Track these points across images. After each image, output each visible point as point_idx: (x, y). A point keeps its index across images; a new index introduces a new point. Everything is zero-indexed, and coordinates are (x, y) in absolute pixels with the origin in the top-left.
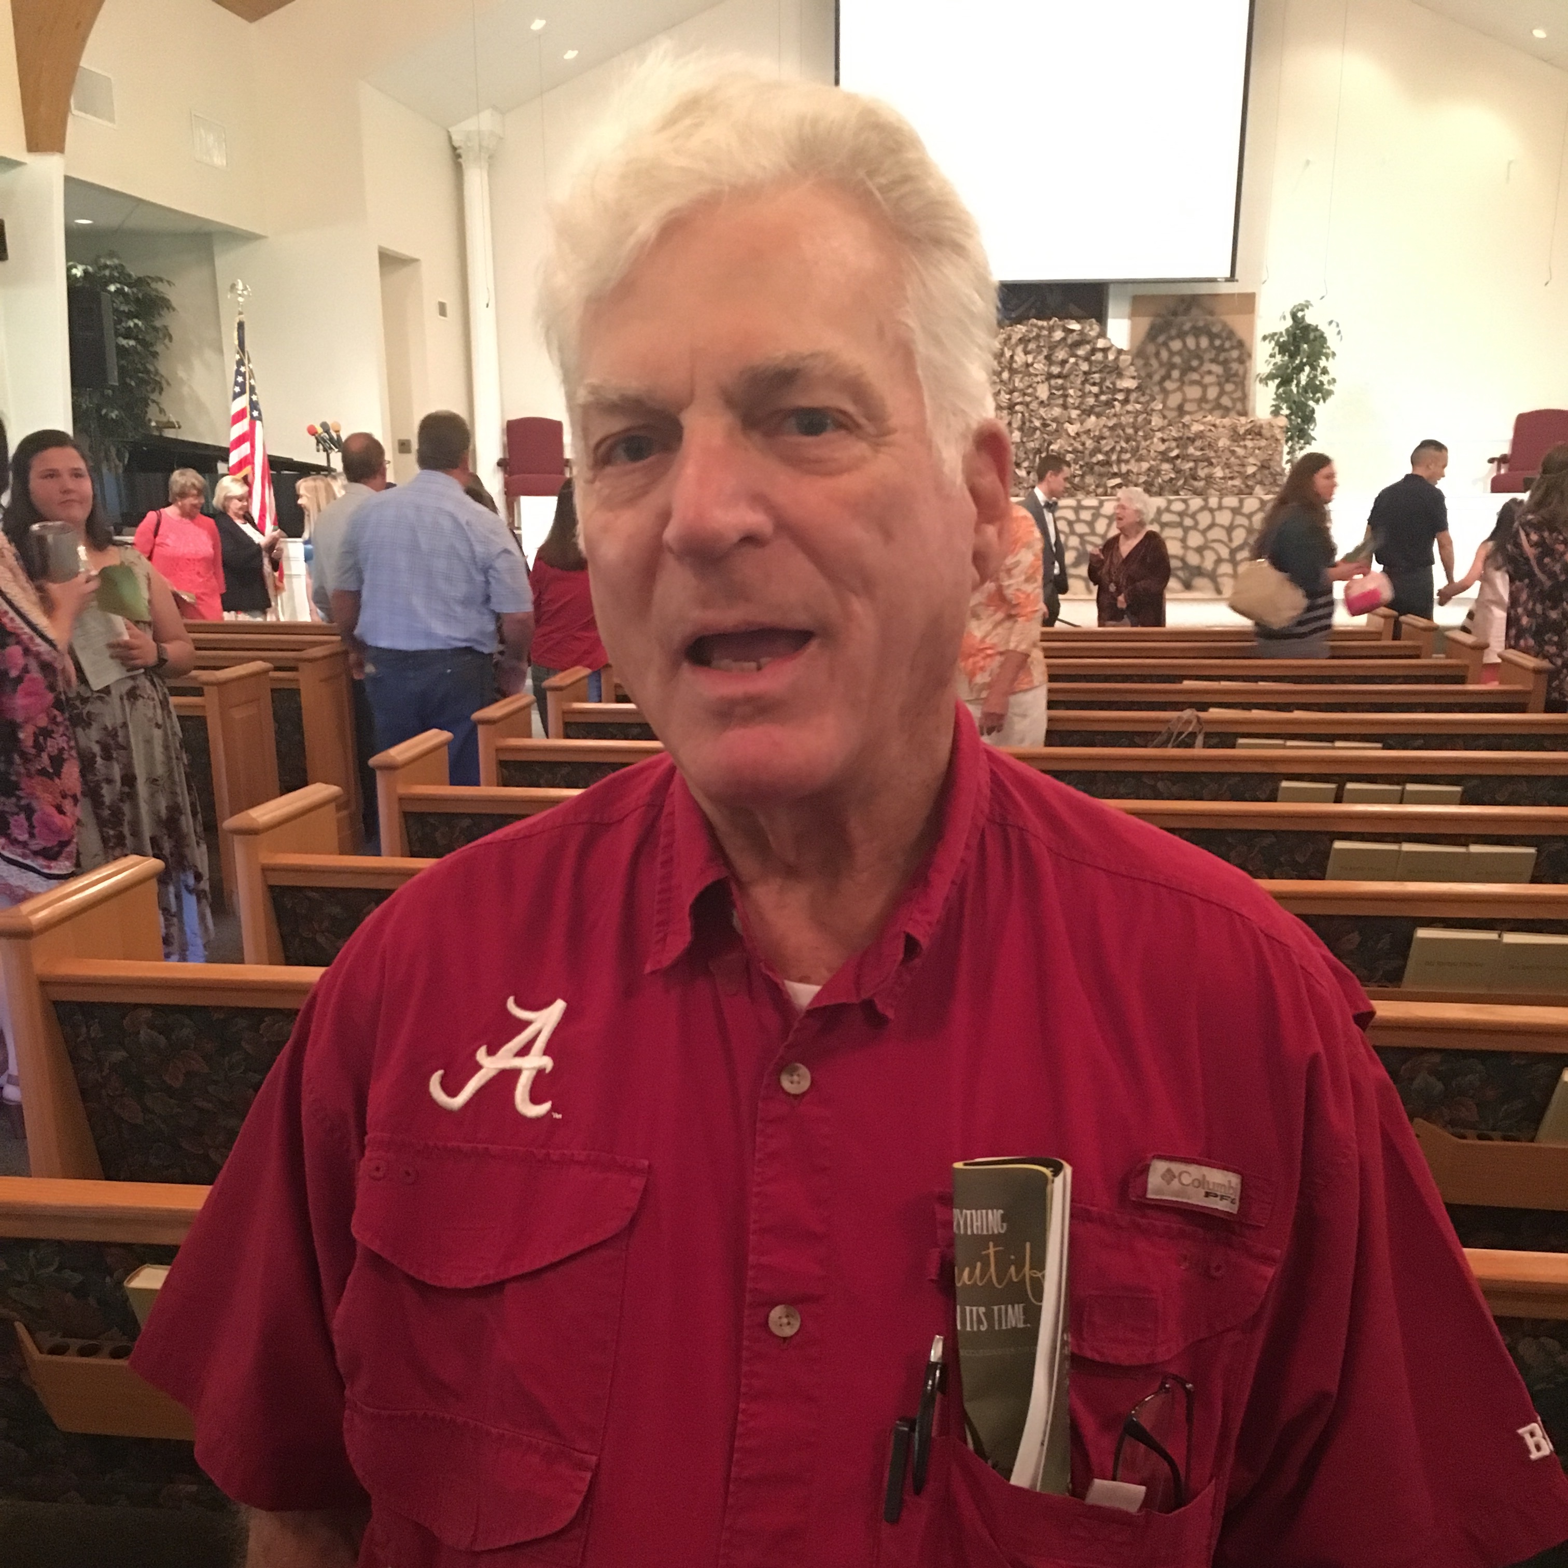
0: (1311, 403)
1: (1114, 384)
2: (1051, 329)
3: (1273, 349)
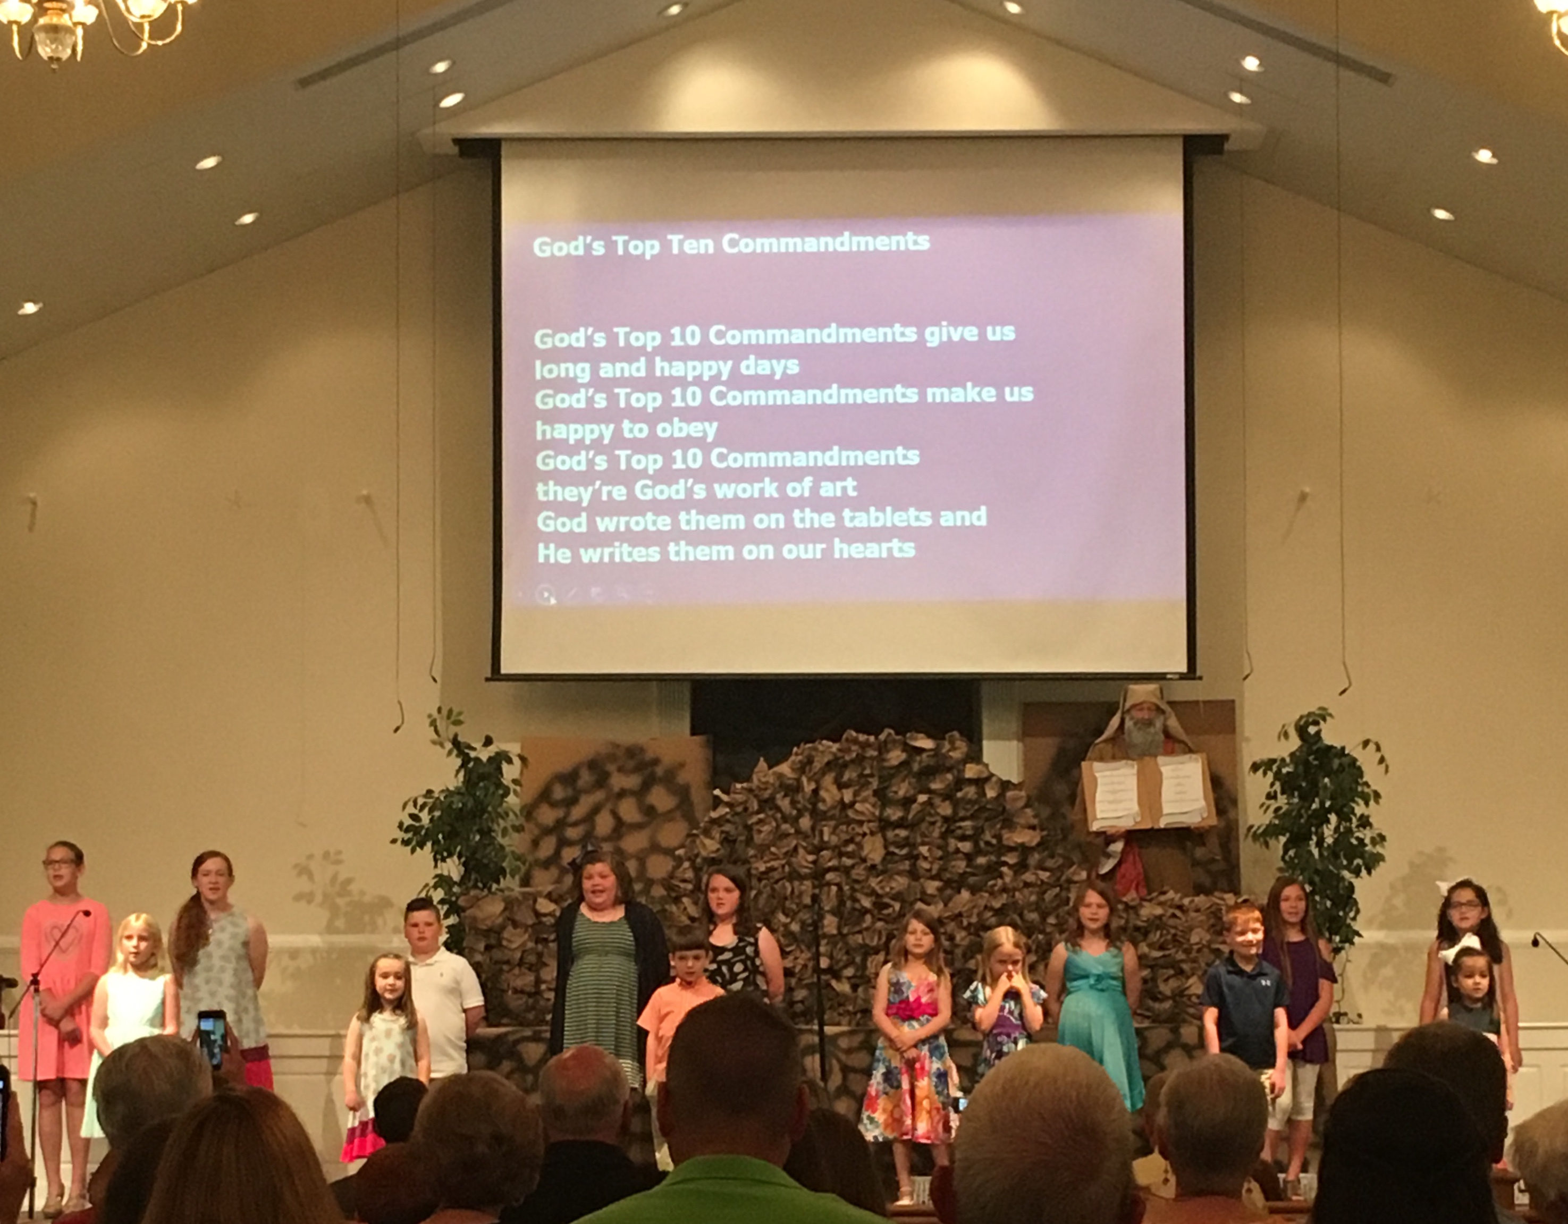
0: (1346, 874)
1: (999, 837)
2: (883, 748)
3: (1272, 785)
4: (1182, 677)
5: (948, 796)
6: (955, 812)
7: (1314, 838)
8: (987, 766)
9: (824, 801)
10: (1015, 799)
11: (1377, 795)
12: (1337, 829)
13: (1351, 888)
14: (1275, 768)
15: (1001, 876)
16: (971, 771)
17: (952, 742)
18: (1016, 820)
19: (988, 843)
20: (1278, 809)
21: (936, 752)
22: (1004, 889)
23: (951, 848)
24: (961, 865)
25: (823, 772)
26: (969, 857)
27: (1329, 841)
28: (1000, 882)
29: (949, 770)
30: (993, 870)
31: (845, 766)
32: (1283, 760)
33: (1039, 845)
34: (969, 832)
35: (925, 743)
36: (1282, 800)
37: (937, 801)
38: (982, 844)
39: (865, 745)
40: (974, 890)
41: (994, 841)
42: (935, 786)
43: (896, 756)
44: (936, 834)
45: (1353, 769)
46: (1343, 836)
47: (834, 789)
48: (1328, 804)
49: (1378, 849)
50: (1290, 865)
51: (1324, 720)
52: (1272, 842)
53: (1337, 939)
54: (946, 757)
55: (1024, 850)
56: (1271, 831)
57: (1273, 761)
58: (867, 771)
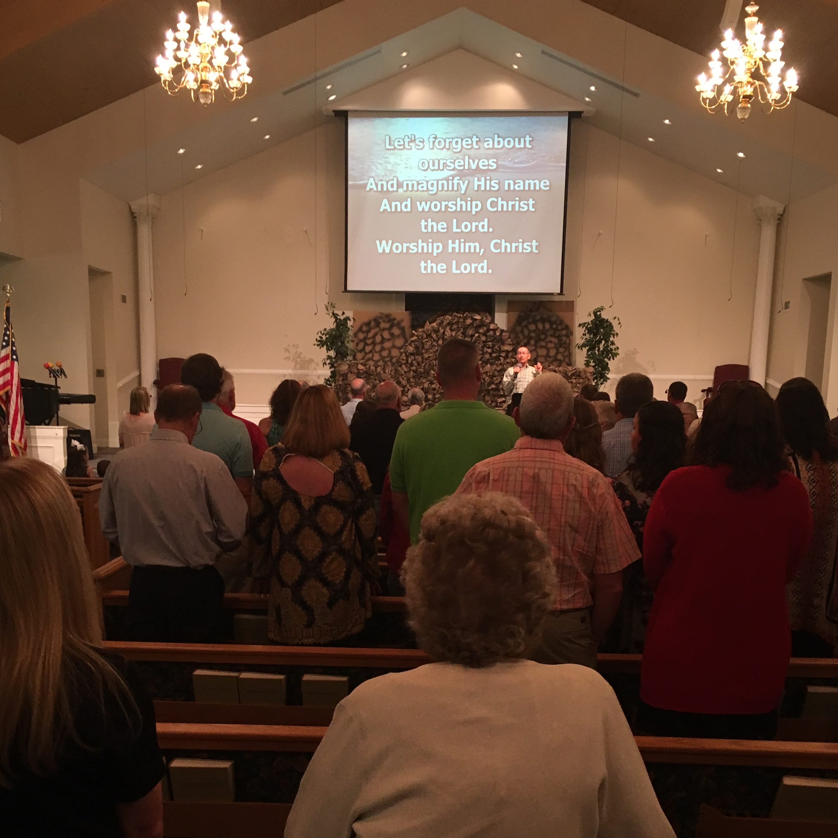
0: (606, 360)
1: (500, 348)
2: (465, 319)
3: (585, 331)
4: (559, 294)
5: (485, 334)
6: (486, 340)
7: (597, 349)
8: (497, 325)
9: (446, 335)
10: (506, 335)
11: (617, 334)
12: (604, 345)
13: (607, 364)
14: (586, 325)
15: (500, 360)
16: (492, 326)
17: (486, 317)
18: (506, 342)
19: (496, 350)
20: (586, 339)
21: (481, 320)
22: (501, 364)
23: (485, 351)
24: (487, 356)
25: (446, 326)
26: (490, 354)
27: (601, 349)
28: (500, 362)
29: (485, 326)
30: (498, 358)
31: (453, 324)
32: (589, 323)
33: (512, 350)
34: (491, 346)
35: (478, 317)
36: (588, 336)
37: (481, 336)
38: (494, 350)
39: (460, 317)
40: (492, 364)
41: (498, 349)
42: (481, 331)
43: (469, 321)
44: (480, 346)
45: (611, 326)
46: (606, 347)
47: (449, 331)
48: (602, 337)
49: (616, 352)
50: (588, 356)
51: (603, 310)
52: (584, 349)
53: (602, 380)
54: (484, 322)
55: (507, 352)
56: (584, 345)
57: (586, 323)
58: (460, 326)
